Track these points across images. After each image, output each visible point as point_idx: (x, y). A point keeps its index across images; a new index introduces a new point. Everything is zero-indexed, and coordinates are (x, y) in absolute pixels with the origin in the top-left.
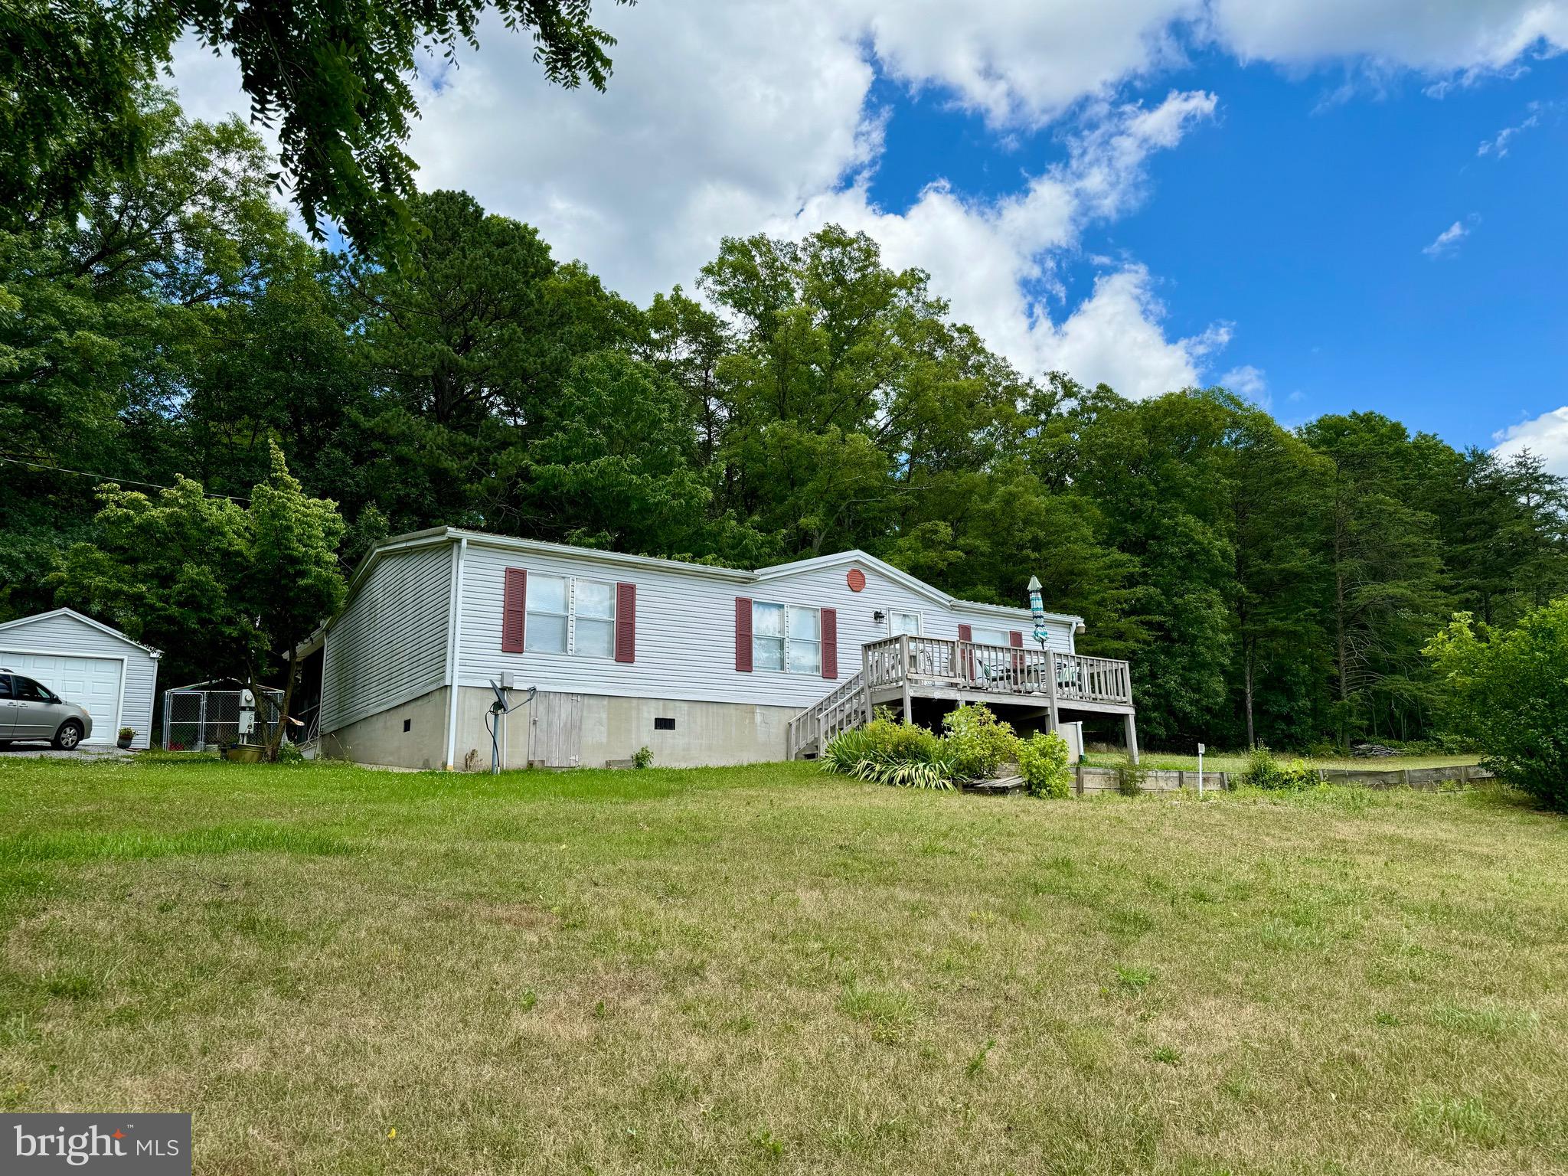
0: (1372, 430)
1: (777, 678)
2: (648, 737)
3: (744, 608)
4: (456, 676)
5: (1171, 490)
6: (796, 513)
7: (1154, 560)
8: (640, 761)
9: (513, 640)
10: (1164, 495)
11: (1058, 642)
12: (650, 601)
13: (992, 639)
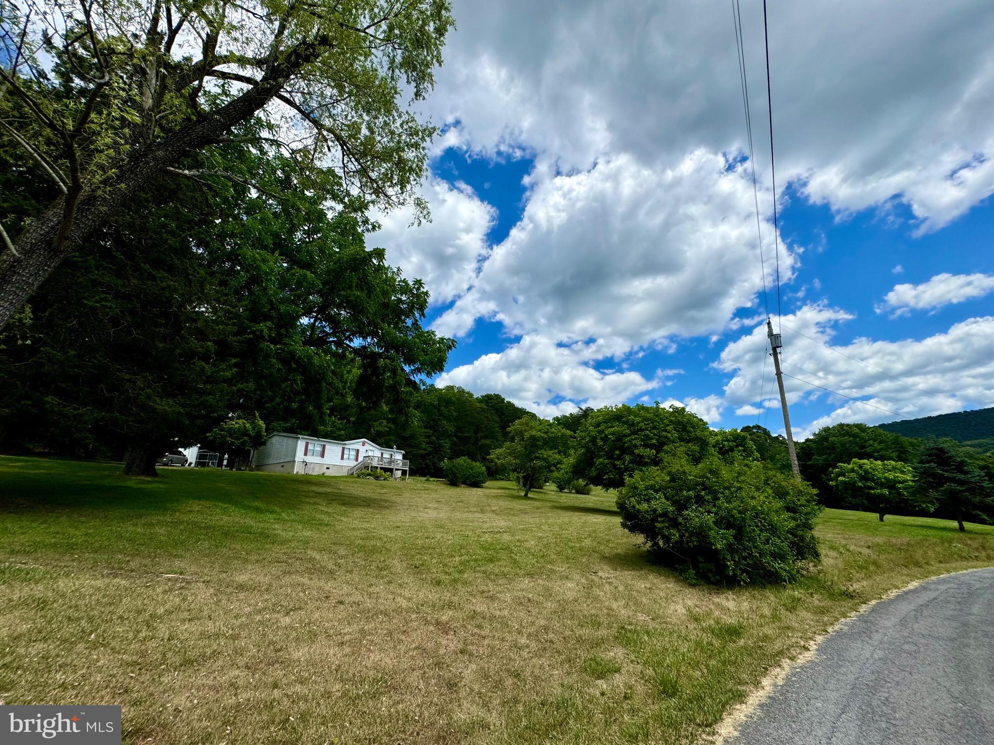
1: (347, 461)
2: (325, 470)
3: (343, 449)
4: (297, 459)
6: (349, 415)
7: (436, 431)
8: (323, 474)
9: (306, 454)
10: (440, 415)
11: (399, 456)
12: (328, 447)
13: (386, 456)
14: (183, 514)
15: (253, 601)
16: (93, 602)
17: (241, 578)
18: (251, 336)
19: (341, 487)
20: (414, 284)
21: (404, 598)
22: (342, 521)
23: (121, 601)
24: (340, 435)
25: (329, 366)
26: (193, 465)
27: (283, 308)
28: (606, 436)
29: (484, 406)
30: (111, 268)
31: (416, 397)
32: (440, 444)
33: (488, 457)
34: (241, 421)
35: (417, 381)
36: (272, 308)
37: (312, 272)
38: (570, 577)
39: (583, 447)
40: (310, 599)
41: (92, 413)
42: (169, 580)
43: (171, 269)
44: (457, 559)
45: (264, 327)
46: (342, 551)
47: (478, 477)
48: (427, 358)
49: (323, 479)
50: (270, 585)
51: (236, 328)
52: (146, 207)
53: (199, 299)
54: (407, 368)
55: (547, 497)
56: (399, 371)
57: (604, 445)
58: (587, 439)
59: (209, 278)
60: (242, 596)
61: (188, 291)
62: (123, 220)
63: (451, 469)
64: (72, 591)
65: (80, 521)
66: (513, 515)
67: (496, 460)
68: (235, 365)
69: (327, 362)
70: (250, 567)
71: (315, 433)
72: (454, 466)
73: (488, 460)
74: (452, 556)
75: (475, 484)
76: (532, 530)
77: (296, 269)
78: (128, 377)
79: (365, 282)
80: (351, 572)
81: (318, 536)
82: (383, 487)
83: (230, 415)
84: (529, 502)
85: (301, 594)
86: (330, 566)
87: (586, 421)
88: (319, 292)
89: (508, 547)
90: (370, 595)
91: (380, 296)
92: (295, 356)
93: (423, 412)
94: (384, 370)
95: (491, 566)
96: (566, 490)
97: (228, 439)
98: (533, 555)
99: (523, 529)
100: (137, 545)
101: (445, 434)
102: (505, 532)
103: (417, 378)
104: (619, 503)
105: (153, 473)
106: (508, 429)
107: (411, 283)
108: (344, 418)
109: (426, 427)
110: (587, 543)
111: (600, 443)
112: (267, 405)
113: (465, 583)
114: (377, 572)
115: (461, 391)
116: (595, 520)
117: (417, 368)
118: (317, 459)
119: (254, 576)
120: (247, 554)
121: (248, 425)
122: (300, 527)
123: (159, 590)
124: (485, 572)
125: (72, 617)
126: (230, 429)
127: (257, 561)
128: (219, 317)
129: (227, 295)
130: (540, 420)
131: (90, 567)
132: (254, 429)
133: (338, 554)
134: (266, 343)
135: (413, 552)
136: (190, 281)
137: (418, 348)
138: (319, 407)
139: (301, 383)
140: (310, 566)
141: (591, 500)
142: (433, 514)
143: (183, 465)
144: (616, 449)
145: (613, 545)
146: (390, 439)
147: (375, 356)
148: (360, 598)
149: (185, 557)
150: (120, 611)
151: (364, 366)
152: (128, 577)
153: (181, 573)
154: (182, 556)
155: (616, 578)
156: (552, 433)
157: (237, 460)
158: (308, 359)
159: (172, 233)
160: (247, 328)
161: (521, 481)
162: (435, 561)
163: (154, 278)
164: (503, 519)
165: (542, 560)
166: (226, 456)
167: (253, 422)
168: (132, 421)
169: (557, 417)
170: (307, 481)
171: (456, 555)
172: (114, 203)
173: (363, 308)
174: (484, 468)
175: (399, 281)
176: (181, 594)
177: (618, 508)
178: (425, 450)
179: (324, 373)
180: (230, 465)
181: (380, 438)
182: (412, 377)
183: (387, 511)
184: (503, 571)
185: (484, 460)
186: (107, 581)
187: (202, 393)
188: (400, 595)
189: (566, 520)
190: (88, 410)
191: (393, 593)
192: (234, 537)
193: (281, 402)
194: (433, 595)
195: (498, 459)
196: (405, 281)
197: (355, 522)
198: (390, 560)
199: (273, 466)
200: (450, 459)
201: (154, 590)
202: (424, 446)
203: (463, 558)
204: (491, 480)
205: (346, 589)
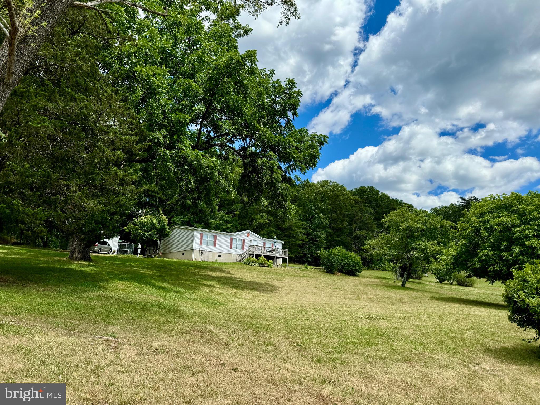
6: (235, 210)
7: (312, 223)
8: (216, 261)
9: (201, 244)
11: (279, 245)
12: (219, 238)
13: (268, 245)
14: (113, 291)
15: (166, 362)
16: (58, 353)
17: (157, 343)
18: (150, 143)
19: (231, 272)
20: (287, 85)
21: (289, 371)
22: (233, 301)
23: (76, 354)
24: (228, 228)
25: (216, 167)
26: (116, 253)
27: (173, 117)
28: (491, 226)
29: (357, 198)
30: (45, 95)
31: (292, 192)
32: (316, 235)
33: (362, 247)
34: (148, 217)
35: (293, 177)
36: (165, 117)
37: (195, 82)
38: (450, 366)
39: (464, 238)
40: (210, 364)
41: (44, 212)
42: (106, 341)
43: (86, 91)
44: (336, 340)
45: (159, 134)
46: (234, 327)
47: (353, 266)
48: (302, 155)
49: (216, 265)
50: (179, 351)
51: (138, 137)
52: (63, 40)
53: (108, 114)
54: (283, 166)
55: (426, 288)
56: (276, 168)
57: (490, 235)
58: (470, 229)
59: (114, 96)
60: (158, 357)
61: (100, 109)
62: (49, 53)
63: (327, 258)
64: (45, 344)
65: (44, 294)
66: (390, 304)
67: (371, 251)
68: (141, 169)
69: (213, 163)
70: (163, 335)
71: (207, 226)
72: (329, 255)
73: (363, 250)
74: (331, 338)
75: (351, 272)
76: (409, 319)
77: (181, 80)
78: (64, 182)
79: (241, 86)
80: (242, 345)
81: (213, 313)
82: (267, 273)
83: (140, 212)
84: (406, 292)
85: (203, 360)
86: (225, 339)
87: (468, 211)
88: (203, 100)
89: (385, 334)
90: (259, 365)
91: (255, 98)
92: (187, 159)
93: (299, 206)
94: (262, 168)
95: (369, 349)
96: (446, 282)
97: (140, 231)
98: (411, 342)
99: (400, 318)
100: (83, 313)
101: (321, 226)
102: (383, 319)
103: (293, 175)
104: (506, 297)
105: (88, 259)
106: (383, 220)
107: (284, 84)
108: (231, 213)
109: (303, 220)
110: (470, 334)
111: (484, 234)
112: (168, 203)
113: (344, 363)
114: (264, 347)
115: (335, 185)
116: (479, 313)
117: (291, 165)
118: (211, 248)
119: (166, 343)
120: (160, 325)
121: (154, 220)
122: (200, 305)
123: (100, 348)
124: (362, 355)
125: (46, 362)
126: (141, 223)
127: (168, 331)
128: (124, 128)
129: (129, 109)
130: (416, 211)
131: (54, 327)
132: (159, 223)
133: (231, 329)
134: (163, 149)
135: (295, 332)
136: (100, 100)
137: (292, 146)
138: (209, 203)
139: (194, 183)
140: (209, 337)
141: (475, 293)
142: (312, 299)
143: (108, 253)
144: (504, 241)
145: (500, 339)
146: (270, 230)
147: (254, 156)
148: (250, 368)
149: (116, 325)
150: (76, 361)
151: (245, 165)
152: (79, 337)
153: (114, 337)
154: (114, 324)
155: (501, 371)
156: (431, 224)
157: (148, 248)
158: (198, 161)
159: (84, 59)
160: (147, 136)
161: (398, 271)
162: (315, 341)
163: (75, 100)
164: (380, 307)
165: (420, 348)
166: (140, 246)
167: (158, 217)
168: (71, 217)
169: (436, 208)
170: (203, 267)
171: (334, 336)
172: (41, 39)
173: (241, 111)
174: (359, 258)
175: (273, 83)
176: (115, 352)
177: (505, 301)
178: (302, 240)
179: (212, 173)
180: (143, 253)
181: (262, 230)
182: (287, 174)
183: (272, 294)
184: (381, 355)
185: (359, 250)
186: (65, 338)
187: (117, 194)
188: (285, 368)
189: (447, 311)
190: (41, 209)
191: (278, 366)
192: (150, 311)
193: (179, 200)
194: (314, 371)
195: (374, 249)
196: (278, 82)
197: (244, 303)
198: (276, 338)
199: (176, 253)
200: (325, 248)
201: (96, 347)
202: (301, 236)
203: (341, 340)
204: (367, 269)
205: (239, 359)
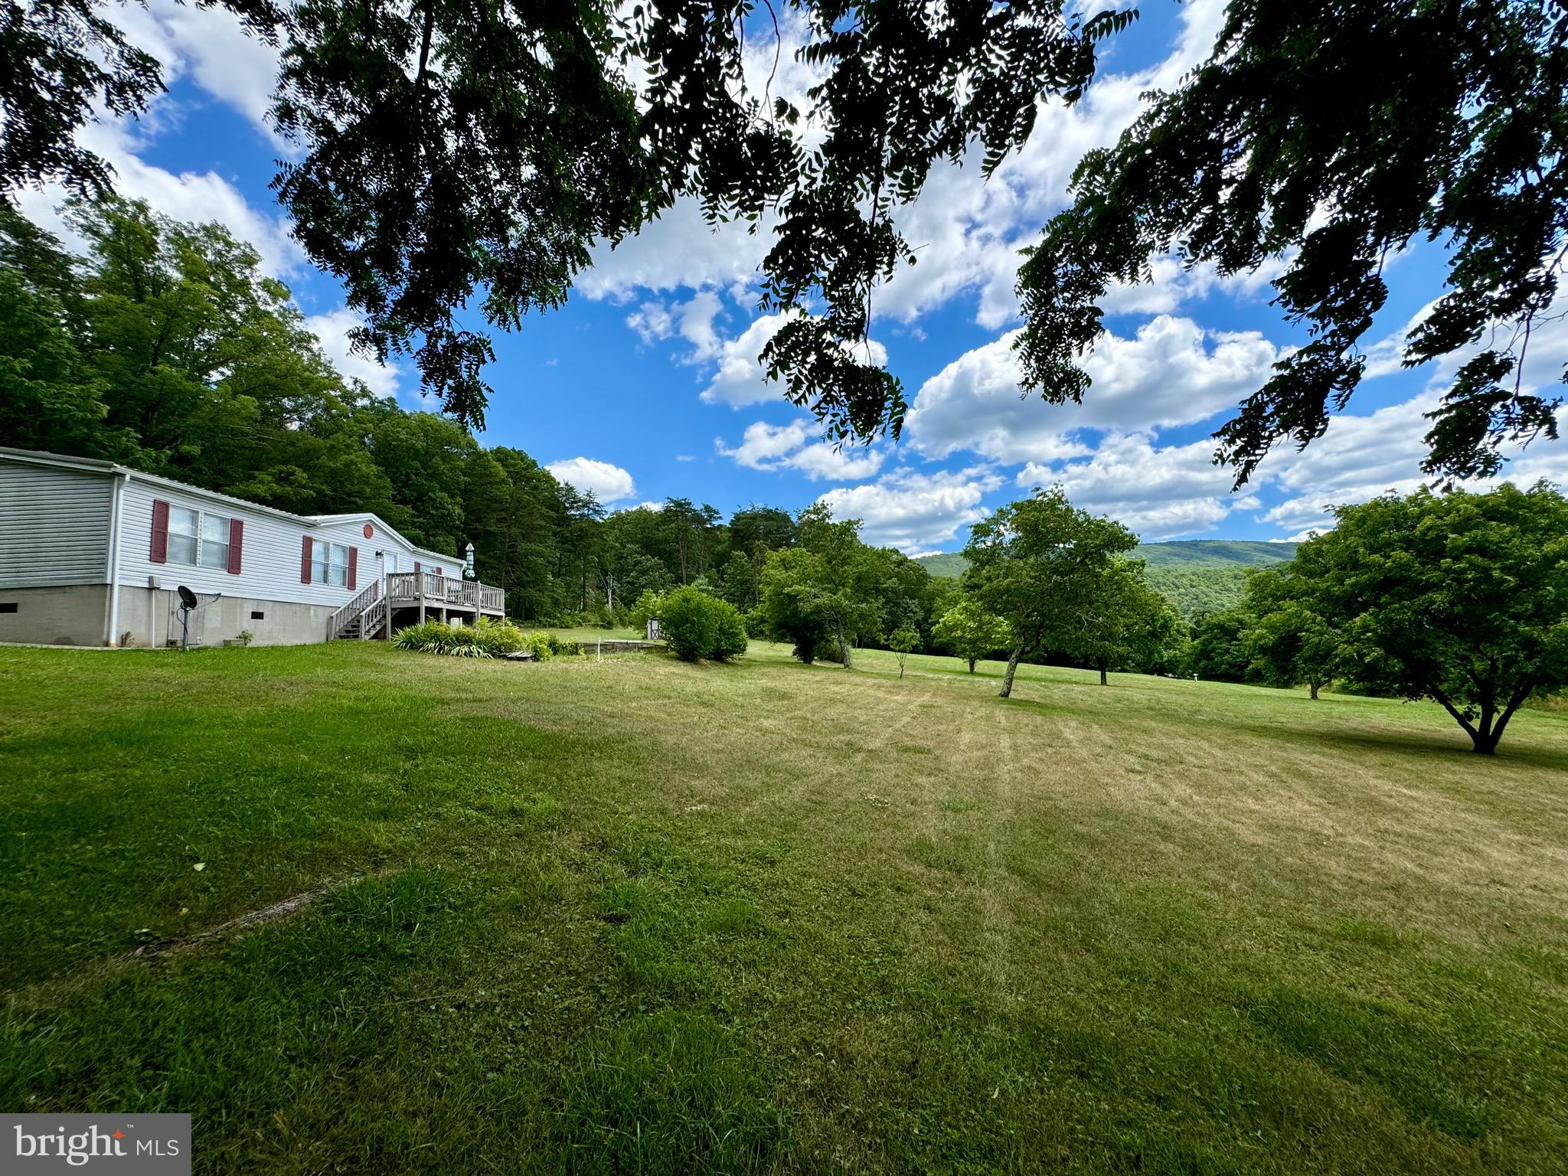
0: (522, 460)
1: (322, 588)
2: (247, 624)
3: (308, 543)
4: (117, 576)
5: (434, 475)
8: (243, 640)
9: (159, 552)
12: (250, 530)
49: (244, 661)
118: (211, 579)
